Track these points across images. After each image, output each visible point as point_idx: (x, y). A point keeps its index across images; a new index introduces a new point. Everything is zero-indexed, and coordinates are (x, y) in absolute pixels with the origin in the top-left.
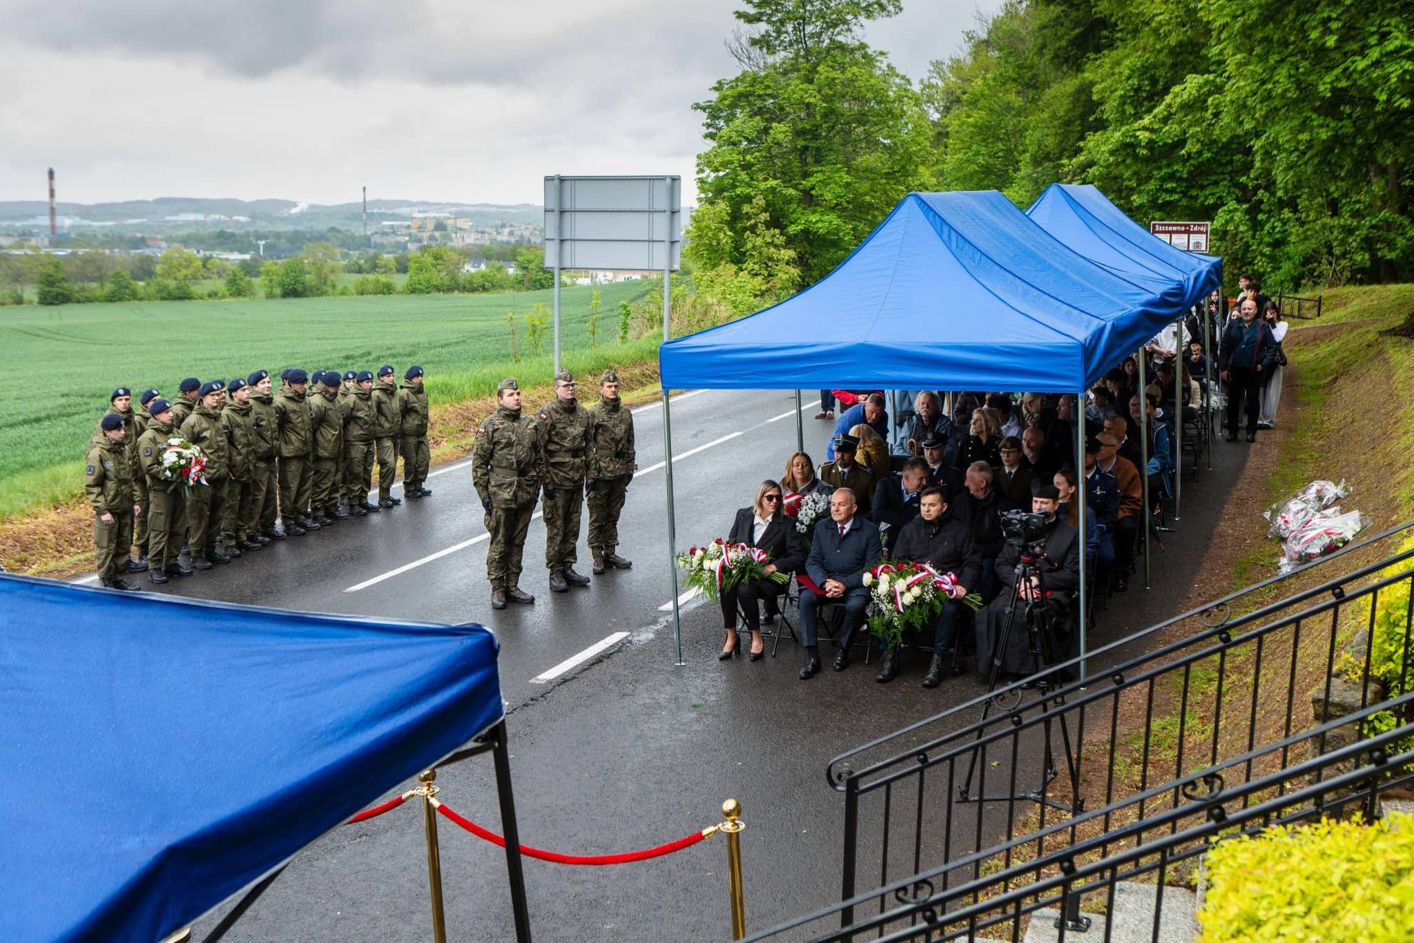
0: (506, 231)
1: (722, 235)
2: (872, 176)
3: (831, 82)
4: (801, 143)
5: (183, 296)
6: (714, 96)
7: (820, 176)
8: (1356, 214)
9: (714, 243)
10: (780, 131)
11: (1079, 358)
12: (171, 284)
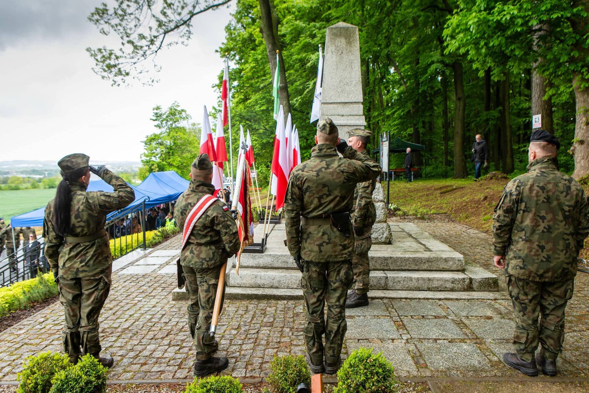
0: (121, 168)
5: (17, 189)
6: (146, 139)
7: (173, 159)
12: (13, 185)
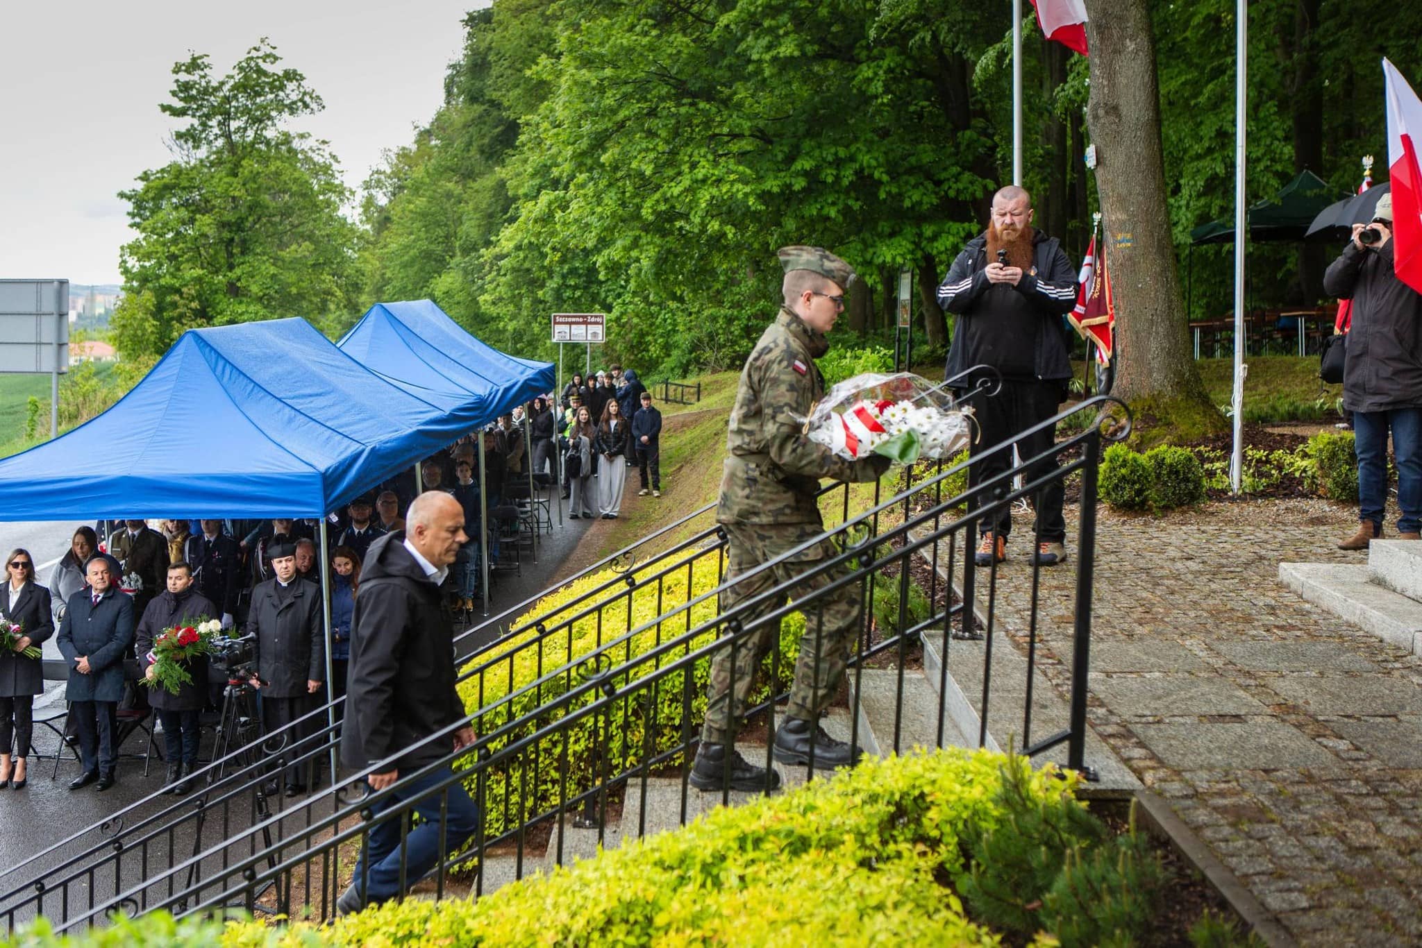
1: (147, 325)
2: (298, 266)
3: (255, 176)
4: (226, 235)
6: (140, 186)
7: (246, 268)
8: (737, 305)
9: (139, 333)
10: (206, 223)
11: (319, 486)
